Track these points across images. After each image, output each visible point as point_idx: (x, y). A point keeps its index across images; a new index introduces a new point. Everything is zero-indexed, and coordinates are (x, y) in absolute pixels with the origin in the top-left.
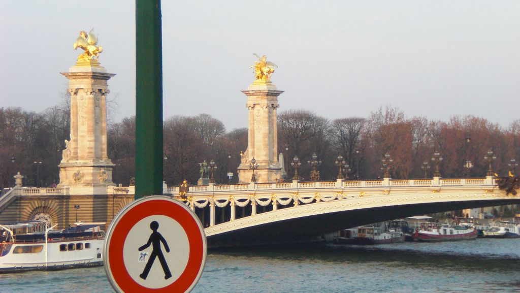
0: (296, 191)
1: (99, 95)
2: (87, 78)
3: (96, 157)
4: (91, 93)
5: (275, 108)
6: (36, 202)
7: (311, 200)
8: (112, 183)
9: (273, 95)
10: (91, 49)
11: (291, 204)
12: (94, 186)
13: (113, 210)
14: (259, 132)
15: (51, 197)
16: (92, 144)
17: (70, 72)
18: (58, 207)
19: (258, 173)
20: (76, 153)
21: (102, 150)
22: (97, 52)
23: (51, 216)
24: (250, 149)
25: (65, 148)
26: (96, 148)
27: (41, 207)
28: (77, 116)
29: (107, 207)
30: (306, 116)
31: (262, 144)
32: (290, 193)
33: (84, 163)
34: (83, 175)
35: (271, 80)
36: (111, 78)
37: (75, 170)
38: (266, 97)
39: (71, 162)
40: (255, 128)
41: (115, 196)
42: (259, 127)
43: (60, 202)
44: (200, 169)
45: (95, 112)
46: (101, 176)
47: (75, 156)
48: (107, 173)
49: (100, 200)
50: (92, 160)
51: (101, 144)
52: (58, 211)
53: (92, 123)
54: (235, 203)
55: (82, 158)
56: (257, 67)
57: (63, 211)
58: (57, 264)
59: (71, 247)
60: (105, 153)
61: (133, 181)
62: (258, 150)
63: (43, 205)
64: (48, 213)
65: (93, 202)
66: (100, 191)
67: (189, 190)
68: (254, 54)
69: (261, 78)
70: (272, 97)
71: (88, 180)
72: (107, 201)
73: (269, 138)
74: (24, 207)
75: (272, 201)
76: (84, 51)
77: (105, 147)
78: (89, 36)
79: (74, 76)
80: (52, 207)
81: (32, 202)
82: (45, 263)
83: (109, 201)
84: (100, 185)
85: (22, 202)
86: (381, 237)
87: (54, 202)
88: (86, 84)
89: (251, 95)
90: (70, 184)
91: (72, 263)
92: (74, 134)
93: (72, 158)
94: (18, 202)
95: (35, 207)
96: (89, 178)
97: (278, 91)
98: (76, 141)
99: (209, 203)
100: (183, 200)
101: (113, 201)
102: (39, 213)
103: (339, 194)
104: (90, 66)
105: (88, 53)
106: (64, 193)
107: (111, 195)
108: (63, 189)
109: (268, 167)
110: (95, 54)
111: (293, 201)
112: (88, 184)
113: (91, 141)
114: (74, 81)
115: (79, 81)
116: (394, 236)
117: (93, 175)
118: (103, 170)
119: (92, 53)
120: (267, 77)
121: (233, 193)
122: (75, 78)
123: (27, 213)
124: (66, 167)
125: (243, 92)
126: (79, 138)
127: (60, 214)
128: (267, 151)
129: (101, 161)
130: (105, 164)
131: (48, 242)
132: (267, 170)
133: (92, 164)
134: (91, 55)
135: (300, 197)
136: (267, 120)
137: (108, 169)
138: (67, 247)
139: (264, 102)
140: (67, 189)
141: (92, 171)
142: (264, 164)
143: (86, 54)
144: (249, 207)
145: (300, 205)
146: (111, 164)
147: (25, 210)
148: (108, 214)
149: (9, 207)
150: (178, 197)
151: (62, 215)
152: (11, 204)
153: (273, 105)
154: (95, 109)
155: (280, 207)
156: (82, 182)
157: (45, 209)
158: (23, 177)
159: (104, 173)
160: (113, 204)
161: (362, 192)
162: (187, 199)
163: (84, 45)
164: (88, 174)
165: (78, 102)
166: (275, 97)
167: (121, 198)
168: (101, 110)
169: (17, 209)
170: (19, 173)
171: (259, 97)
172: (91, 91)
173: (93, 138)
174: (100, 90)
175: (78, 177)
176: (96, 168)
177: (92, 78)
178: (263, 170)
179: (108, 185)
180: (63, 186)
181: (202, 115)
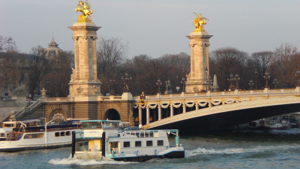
0: (210, 97)
1: (91, 40)
2: (83, 30)
3: (90, 78)
4: (86, 39)
5: (207, 46)
6: (54, 106)
7: (219, 103)
8: (101, 94)
9: (206, 39)
10: (86, 12)
11: (207, 106)
12: (89, 96)
13: (101, 110)
14: (197, 61)
15: (63, 103)
16: (87, 70)
17: (74, 26)
18: (68, 109)
19: (197, 87)
20: (79, 76)
21: (94, 74)
22: (89, 13)
23: (64, 115)
24: (192, 72)
25: (72, 73)
26: (90, 72)
27: (57, 109)
28: (78, 53)
29: (97, 109)
30: (233, 51)
31: (199, 69)
32: (207, 99)
33: (83, 82)
34: (82, 90)
35: (205, 29)
36: (99, 30)
37: (78, 86)
38: (201, 40)
39: (75, 81)
40: (195, 59)
41: (101, 102)
42: (197, 58)
43: (68, 106)
44: (166, 85)
45: (89, 51)
46: (93, 90)
47: (78, 78)
48: (97, 88)
49: (93, 104)
50: (87, 80)
51: (93, 70)
52: (68, 111)
53: (87, 57)
54: (173, 106)
55: (82, 79)
56: (196, 21)
57: (71, 111)
58: (53, 145)
59: (62, 134)
60: (96, 75)
61: (112, 93)
62: (197, 72)
63: (58, 108)
64: (62, 113)
65: (89, 106)
66: (93, 99)
67: (145, 98)
68: (194, 13)
69: (198, 28)
70: (205, 39)
71: (85, 93)
72: (97, 105)
73: (203, 65)
74: (47, 109)
75: (195, 104)
76: (82, 13)
77: (96, 72)
78: (85, 4)
79: (75, 29)
80: (64, 109)
81: (52, 106)
82: (46, 144)
83: (99, 105)
84: (93, 96)
85: (46, 106)
86: (275, 126)
87: (65, 106)
88: (82, 34)
89: (192, 39)
90: (75, 95)
91: (64, 144)
92: (77, 65)
93: (76, 79)
94: (44, 106)
95: (54, 110)
96: (86, 91)
97: (209, 36)
98: (78, 69)
99: (157, 106)
100: (142, 104)
101: (101, 105)
102: (56, 113)
103: (237, 99)
104: (85, 22)
105: (85, 15)
106: (72, 100)
107: (100, 101)
108: (71, 98)
109: (203, 83)
110: (89, 15)
111: (208, 104)
112: (85, 95)
113: (86, 68)
114: (76, 32)
115: (79, 32)
116: (284, 125)
117: (88, 89)
118: (94, 86)
119: (86, 14)
120: (202, 27)
121: (172, 99)
122: (76, 30)
123: (49, 113)
124: (72, 85)
125: (187, 37)
126: (80, 67)
127: (69, 113)
128: (203, 73)
129: (93, 81)
130: (96, 83)
131: (47, 131)
132: (202, 85)
133: (87, 82)
134: (86, 15)
135: (212, 101)
136: (202, 54)
137: (98, 85)
138: (60, 134)
139: (200, 42)
140: (73, 98)
141: (87, 87)
142: (200, 81)
143: (83, 15)
144: (181, 108)
145: (212, 106)
146: (100, 82)
147: (48, 111)
148: (98, 113)
149: (38, 110)
150: (139, 102)
151: (70, 114)
152: (39, 107)
153: (205, 44)
154: (89, 49)
155: (200, 108)
156: (82, 93)
157: (60, 110)
158: (46, 91)
159: (95, 88)
160: (101, 107)
161: (251, 97)
162: (144, 103)
163: (82, 10)
164: (85, 88)
165: (79, 44)
166: (207, 39)
167: (106, 103)
168: (93, 49)
169: (43, 110)
170: (44, 89)
171: (197, 40)
172: (86, 37)
173: (87, 67)
174: (92, 37)
175: (79, 91)
176: (90, 85)
177: (86, 30)
178: (199, 85)
179: (98, 96)
180: (71, 96)
181: (181, 53)
